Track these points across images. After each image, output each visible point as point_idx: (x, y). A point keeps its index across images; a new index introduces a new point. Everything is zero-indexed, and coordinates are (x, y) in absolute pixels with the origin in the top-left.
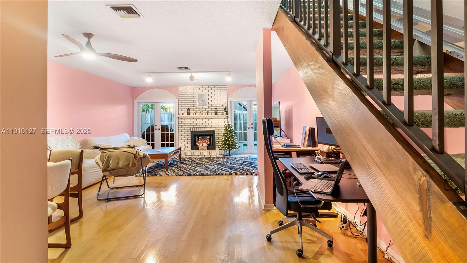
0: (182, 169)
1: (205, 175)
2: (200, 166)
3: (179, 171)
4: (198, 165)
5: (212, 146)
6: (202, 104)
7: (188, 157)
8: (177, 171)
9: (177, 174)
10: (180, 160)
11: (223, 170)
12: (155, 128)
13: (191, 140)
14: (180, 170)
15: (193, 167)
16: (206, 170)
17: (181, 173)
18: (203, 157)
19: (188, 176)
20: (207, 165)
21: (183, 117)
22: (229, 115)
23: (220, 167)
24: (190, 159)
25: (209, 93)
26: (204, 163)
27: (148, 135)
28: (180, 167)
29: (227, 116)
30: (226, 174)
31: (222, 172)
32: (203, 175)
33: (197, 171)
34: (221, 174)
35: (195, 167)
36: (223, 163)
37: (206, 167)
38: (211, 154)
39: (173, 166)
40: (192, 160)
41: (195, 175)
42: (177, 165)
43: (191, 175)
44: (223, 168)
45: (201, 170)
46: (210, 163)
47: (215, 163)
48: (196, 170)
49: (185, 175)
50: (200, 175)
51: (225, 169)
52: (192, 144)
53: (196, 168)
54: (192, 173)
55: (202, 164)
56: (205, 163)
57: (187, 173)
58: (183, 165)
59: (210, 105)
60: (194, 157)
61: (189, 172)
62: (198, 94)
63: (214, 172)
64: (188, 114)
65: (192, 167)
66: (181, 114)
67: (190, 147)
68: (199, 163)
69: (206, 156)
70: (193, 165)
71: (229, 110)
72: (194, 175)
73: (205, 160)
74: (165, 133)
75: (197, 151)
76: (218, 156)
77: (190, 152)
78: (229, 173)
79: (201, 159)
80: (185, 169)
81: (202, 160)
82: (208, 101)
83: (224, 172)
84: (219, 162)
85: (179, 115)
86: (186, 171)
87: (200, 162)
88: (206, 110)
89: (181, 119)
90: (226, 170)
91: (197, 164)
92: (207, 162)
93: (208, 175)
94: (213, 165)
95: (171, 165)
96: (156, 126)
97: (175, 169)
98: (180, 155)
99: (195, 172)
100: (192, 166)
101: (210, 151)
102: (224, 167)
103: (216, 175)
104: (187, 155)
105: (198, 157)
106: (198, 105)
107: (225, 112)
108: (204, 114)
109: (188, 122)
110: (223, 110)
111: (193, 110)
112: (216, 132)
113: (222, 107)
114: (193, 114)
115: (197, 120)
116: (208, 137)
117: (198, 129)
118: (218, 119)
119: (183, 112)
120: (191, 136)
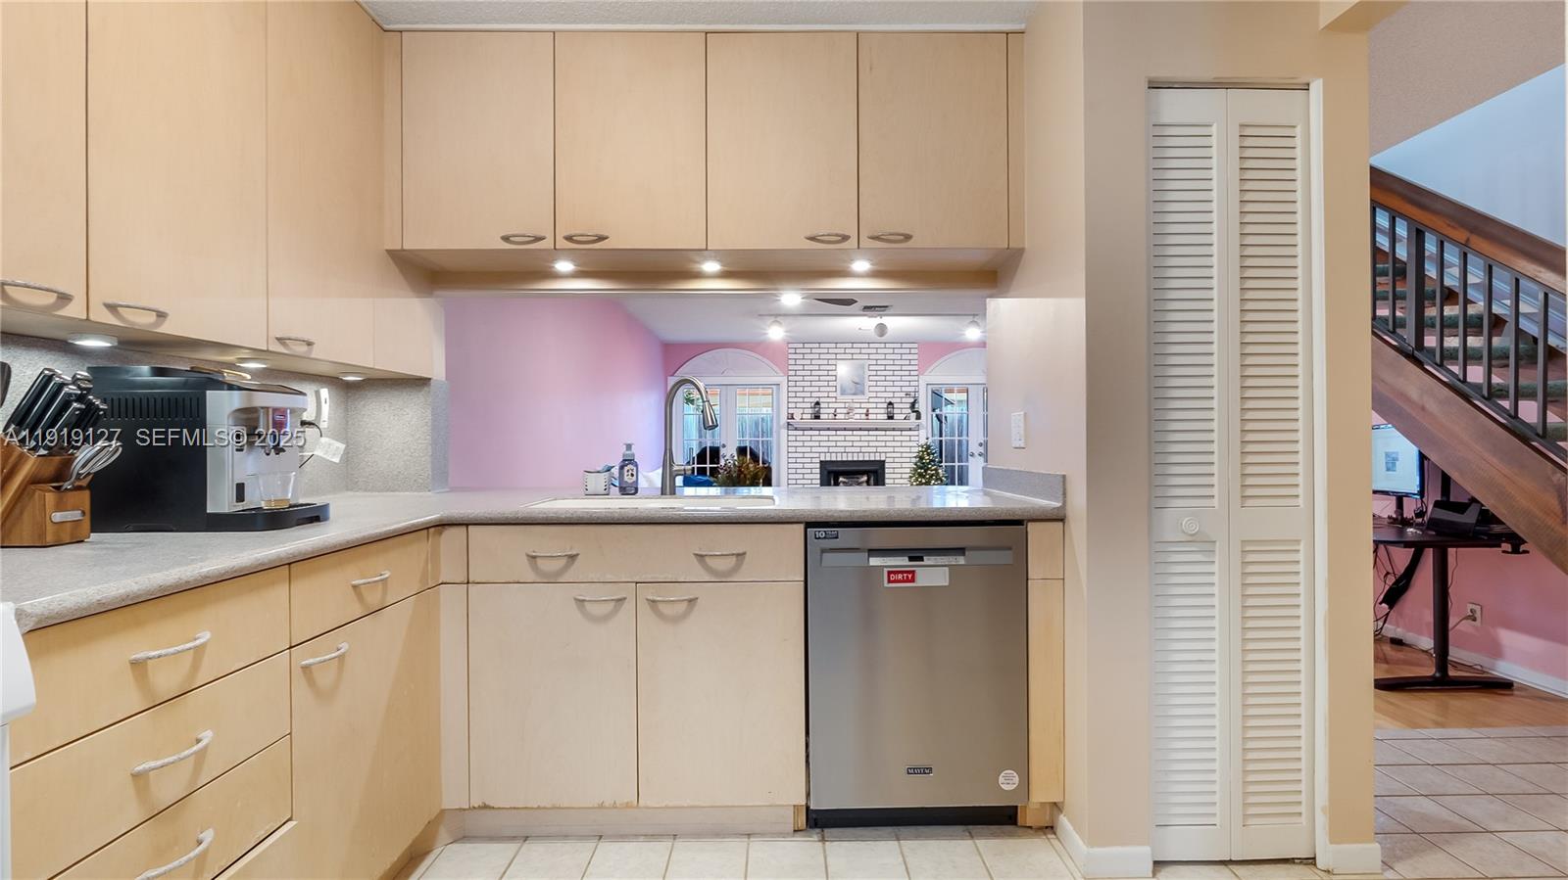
6: (853, 392)
13: (821, 484)
21: (802, 424)
25: (870, 363)
29: (919, 424)
59: (872, 395)
64: (816, 416)
66: (795, 416)
82: (867, 383)
85: (790, 418)
88: (864, 405)
89: (797, 429)
106: (842, 394)
107: (913, 412)
108: (858, 416)
109: (814, 438)
110: (908, 406)
111: (826, 405)
112: (887, 465)
113: (904, 400)
114: (826, 416)
115: (839, 433)
116: (862, 477)
117: (839, 455)
118: (894, 430)
119: (803, 411)
120: (821, 473)
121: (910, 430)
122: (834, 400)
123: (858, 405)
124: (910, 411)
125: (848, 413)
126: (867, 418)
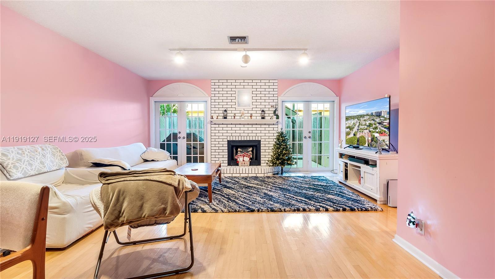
5: (256, 161)
7: (225, 175)
12: (178, 136)
13: (228, 152)
18: (247, 175)
21: (218, 121)
22: (280, 119)
25: (253, 90)
27: (169, 145)
29: (278, 121)
38: (257, 173)
52: (228, 157)
59: (253, 106)
62: (239, 91)
64: (225, 118)
66: (215, 118)
67: (227, 162)
71: (280, 113)
74: (192, 143)
85: (212, 118)
89: (215, 124)
96: (180, 133)
101: (254, 167)
106: (238, 106)
107: (275, 115)
108: (247, 118)
109: (224, 129)
110: (272, 112)
111: (230, 112)
113: (270, 109)
114: (230, 117)
115: (237, 126)
116: (250, 149)
117: (237, 137)
118: (265, 125)
119: (218, 115)
120: (228, 147)
122: (234, 109)
123: (247, 112)
124: (273, 115)
125: (241, 116)
126: (251, 119)
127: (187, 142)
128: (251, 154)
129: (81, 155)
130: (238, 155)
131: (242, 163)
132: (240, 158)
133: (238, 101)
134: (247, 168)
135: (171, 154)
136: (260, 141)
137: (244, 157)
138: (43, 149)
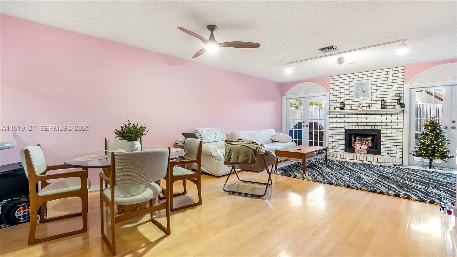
0: (324, 174)
1: (352, 188)
2: (350, 173)
3: (318, 175)
4: (348, 173)
5: (376, 150)
6: (362, 96)
7: (339, 160)
8: (316, 175)
9: (314, 180)
10: (326, 162)
11: (385, 186)
12: (303, 125)
13: (345, 140)
14: (321, 174)
15: (340, 173)
16: (357, 181)
17: (320, 178)
18: (361, 162)
19: (328, 184)
20: (361, 175)
21: (335, 112)
22: (407, 108)
23: (382, 181)
24: (340, 163)
25: (373, 80)
26: (357, 170)
27: (296, 132)
28: (322, 171)
29: (403, 111)
30: (388, 194)
31: (382, 189)
32: (349, 187)
33: (342, 180)
34: (379, 191)
35: (342, 174)
36: (387, 175)
37: (359, 177)
38: (372, 160)
39: (315, 168)
40: (342, 165)
41: (338, 185)
42: (320, 167)
43: (331, 184)
44: (386, 183)
45: (348, 179)
46: (366, 172)
47: (375, 173)
48: (342, 178)
49: (324, 183)
50: (345, 187)
51: (390, 185)
52: (345, 144)
53: (344, 175)
54: (334, 182)
55: (355, 171)
56: (359, 171)
57: (327, 179)
58: (328, 169)
59: (373, 97)
60: (347, 160)
61: (331, 180)
62: (357, 84)
63: (368, 186)
64: (342, 109)
65: (338, 174)
66: (332, 109)
67: (344, 148)
68: (351, 170)
69: (364, 162)
70: (342, 171)
71: (406, 101)
72: (336, 185)
73: (361, 167)
74: (313, 130)
75: (352, 154)
76: (383, 164)
77: (342, 154)
78: (394, 193)
79: (355, 164)
80: (328, 174)
81: (357, 166)
82: (370, 91)
83: (385, 190)
84: (383, 173)
85: (330, 110)
86: (328, 178)
87: (352, 168)
88: (368, 102)
89: (333, 115)
90: (391, 187)
91: (347, 170)
92: (363, 171)
93: (357, 189)
94: (371, 175)
95: (312, 166)
96: (304, 122)
97: (315, 172)
98: (326, 156)
99: (339, 182)
100: (338, 172)
101: (372, 156)
102: (389, 182)
103: (371, 191)
104: (338, 158)
105: (352, 161)
106: (356, 97)
107: (399, 104)
108: (365, 108)
109: (341, 119)
110: (396, 101)
111: (348, 103)
112: (382, 132)
113: (393, 98)
114: (348, 108)
115: (354, 116)
116: (369, 138)
117: (354, 126)
118: (387, 114)
119: (335, 106)
120: (345, 135)
121: (397, 114)
122: (352, 100)
123: (365, 102)
124: (396, 104)
125: (359, 106)
126: (369, 109)
127: (309, 129)
128: (370, 143)
129: (234, 134)
130: (356, 143)
131: (358, 151)
132: (357, 146)
133: (356, 93)
134: (365, 156)
135: (292, 139)
136: (381, 130)
137: (361, 145)
138: (216, 130)
